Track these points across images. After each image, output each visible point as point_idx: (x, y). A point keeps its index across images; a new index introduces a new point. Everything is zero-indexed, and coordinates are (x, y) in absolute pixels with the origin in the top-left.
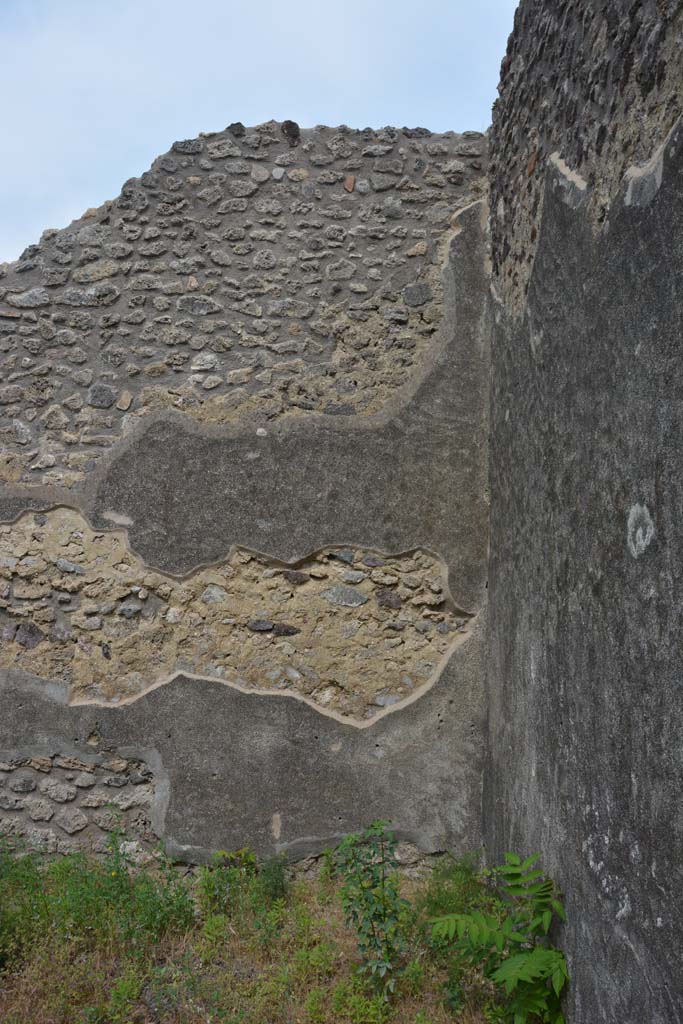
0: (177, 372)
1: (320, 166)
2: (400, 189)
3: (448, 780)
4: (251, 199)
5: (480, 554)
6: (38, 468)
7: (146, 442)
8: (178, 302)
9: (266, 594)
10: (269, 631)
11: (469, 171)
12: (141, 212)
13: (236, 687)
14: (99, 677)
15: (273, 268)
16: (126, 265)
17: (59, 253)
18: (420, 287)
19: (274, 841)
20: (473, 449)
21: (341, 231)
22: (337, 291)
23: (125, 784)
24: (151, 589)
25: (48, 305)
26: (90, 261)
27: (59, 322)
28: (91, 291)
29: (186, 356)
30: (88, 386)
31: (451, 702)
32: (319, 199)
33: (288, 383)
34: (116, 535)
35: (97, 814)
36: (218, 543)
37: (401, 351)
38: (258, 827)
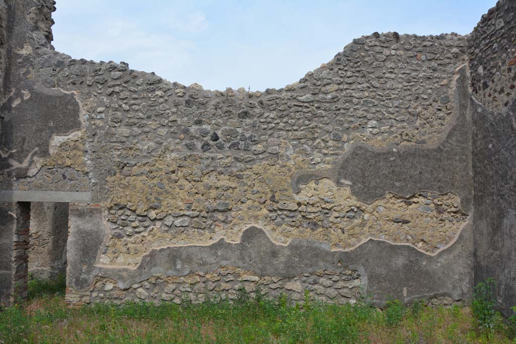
0: (363, 127)
1: (408, 50)
2: (436, 59)
3: (462, 274)
4: (384, 62)
5: (470, 194)
6: (314, 163)
7: (354, 154)
8: (362, 101)
9: (399, 209)
10: (400, 222)
11: (460, 53)
12: (345, 66)
13: (390, 242)
14: (340, 241)
15: (394, 89)
16: (341, 87)
17: (315, 81)
18: (446, 97)
19: (404, 297)
20: (467, 156)
21: (417, 75)
22: (417, 98)
23: (351, 279)
24: (358, 208)
25: (313, 101)
26: (327, 84)
27: (318, 108)
28: (329, 96)
29: (366, 121)
30: (331, 133)
31: (462, 246)
32: (408, 63)
33: (402, 132)
34: (345, 188)
35: (341, 291)
36: (382, 191)
37: (440, 120)
38: (398, 292)
